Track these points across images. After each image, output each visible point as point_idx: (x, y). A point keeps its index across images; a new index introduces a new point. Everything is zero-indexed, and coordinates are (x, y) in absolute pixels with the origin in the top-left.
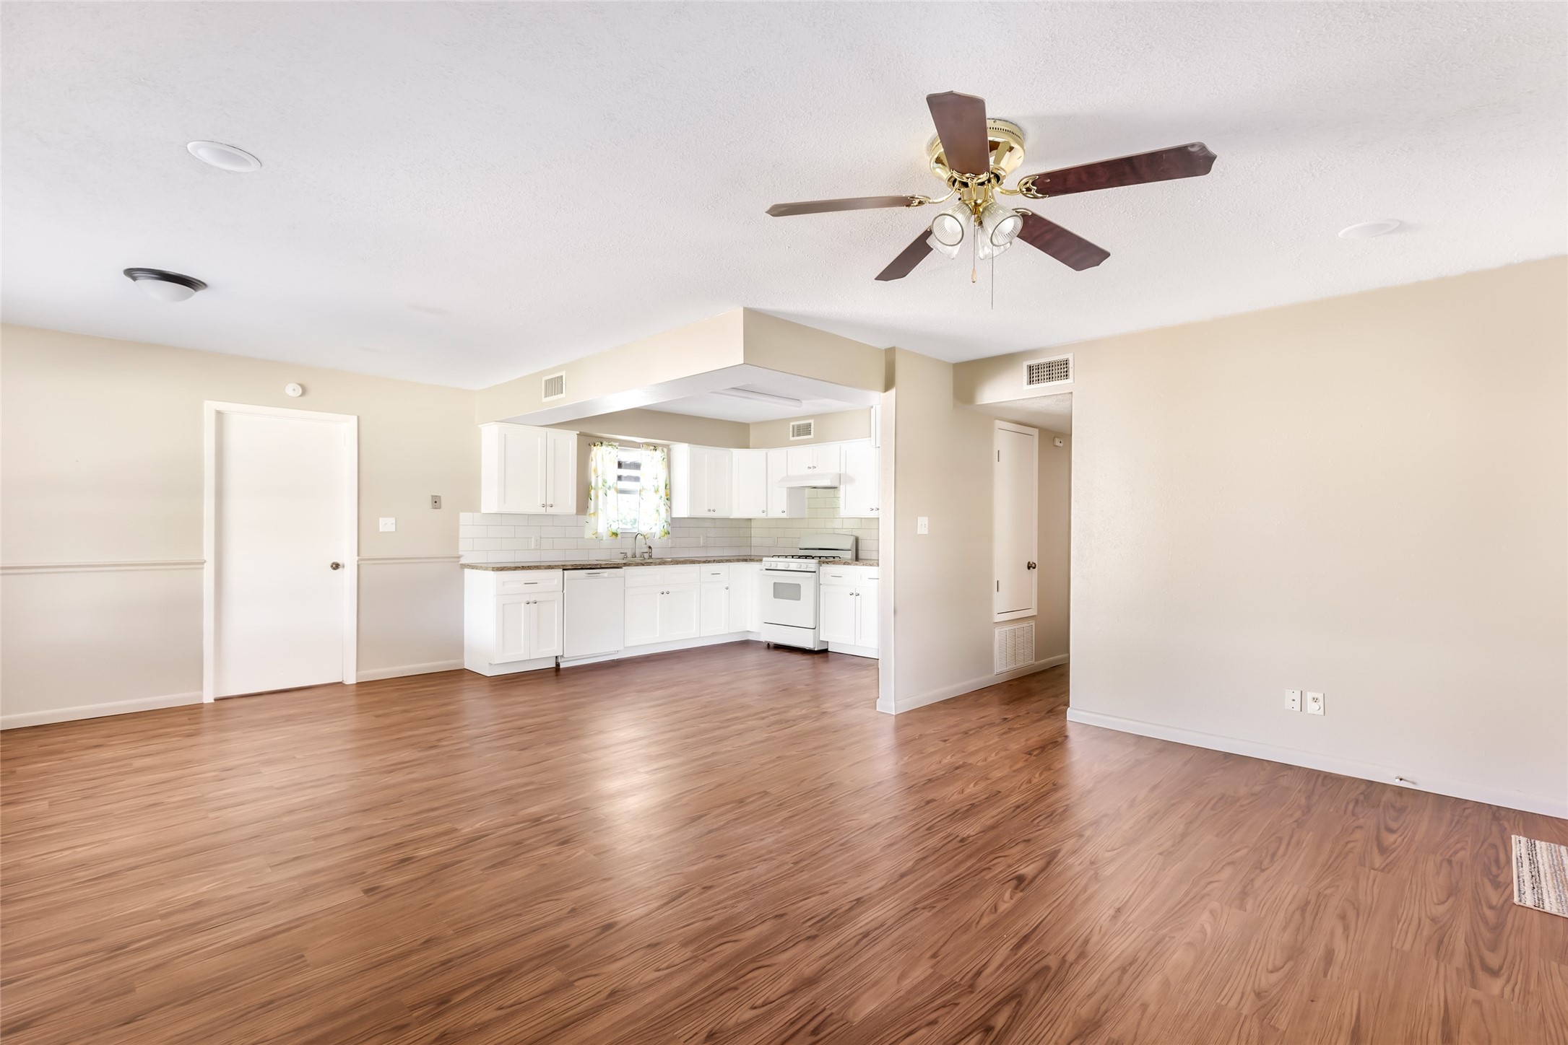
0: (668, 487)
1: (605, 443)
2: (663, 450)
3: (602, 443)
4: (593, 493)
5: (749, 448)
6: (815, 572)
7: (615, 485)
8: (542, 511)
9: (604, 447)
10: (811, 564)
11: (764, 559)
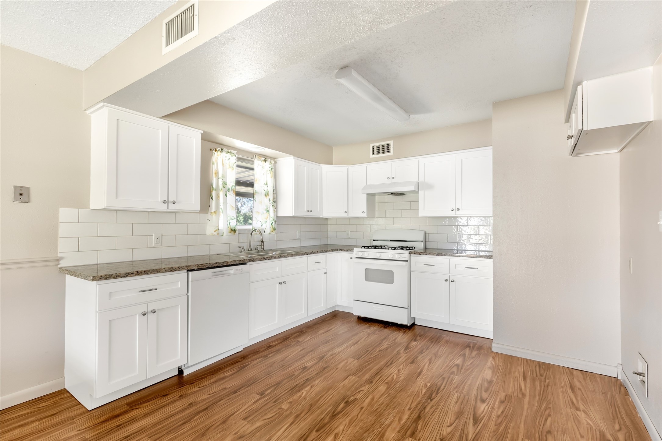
0: (275, 192)
1: (225, 149)
2: (271, 162)
3: (222, 149)
4: (214, 193)
5: (332, 164)
6: (407, 261)
7: (234, 187)
8: (164, 207)
9: (224, 154)
10: (405, 254)
11: (355, 249)
